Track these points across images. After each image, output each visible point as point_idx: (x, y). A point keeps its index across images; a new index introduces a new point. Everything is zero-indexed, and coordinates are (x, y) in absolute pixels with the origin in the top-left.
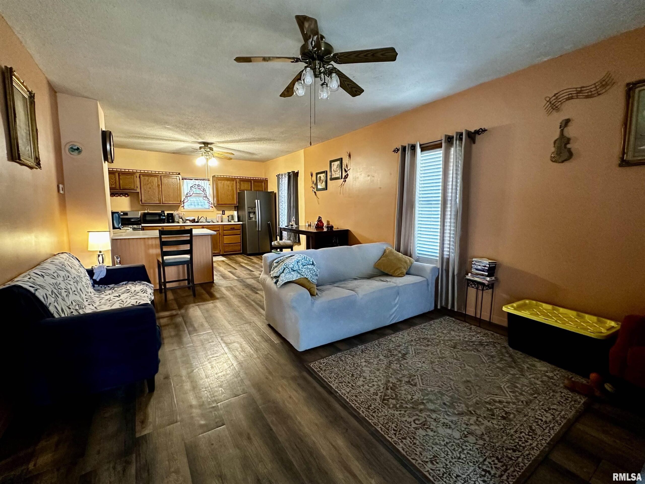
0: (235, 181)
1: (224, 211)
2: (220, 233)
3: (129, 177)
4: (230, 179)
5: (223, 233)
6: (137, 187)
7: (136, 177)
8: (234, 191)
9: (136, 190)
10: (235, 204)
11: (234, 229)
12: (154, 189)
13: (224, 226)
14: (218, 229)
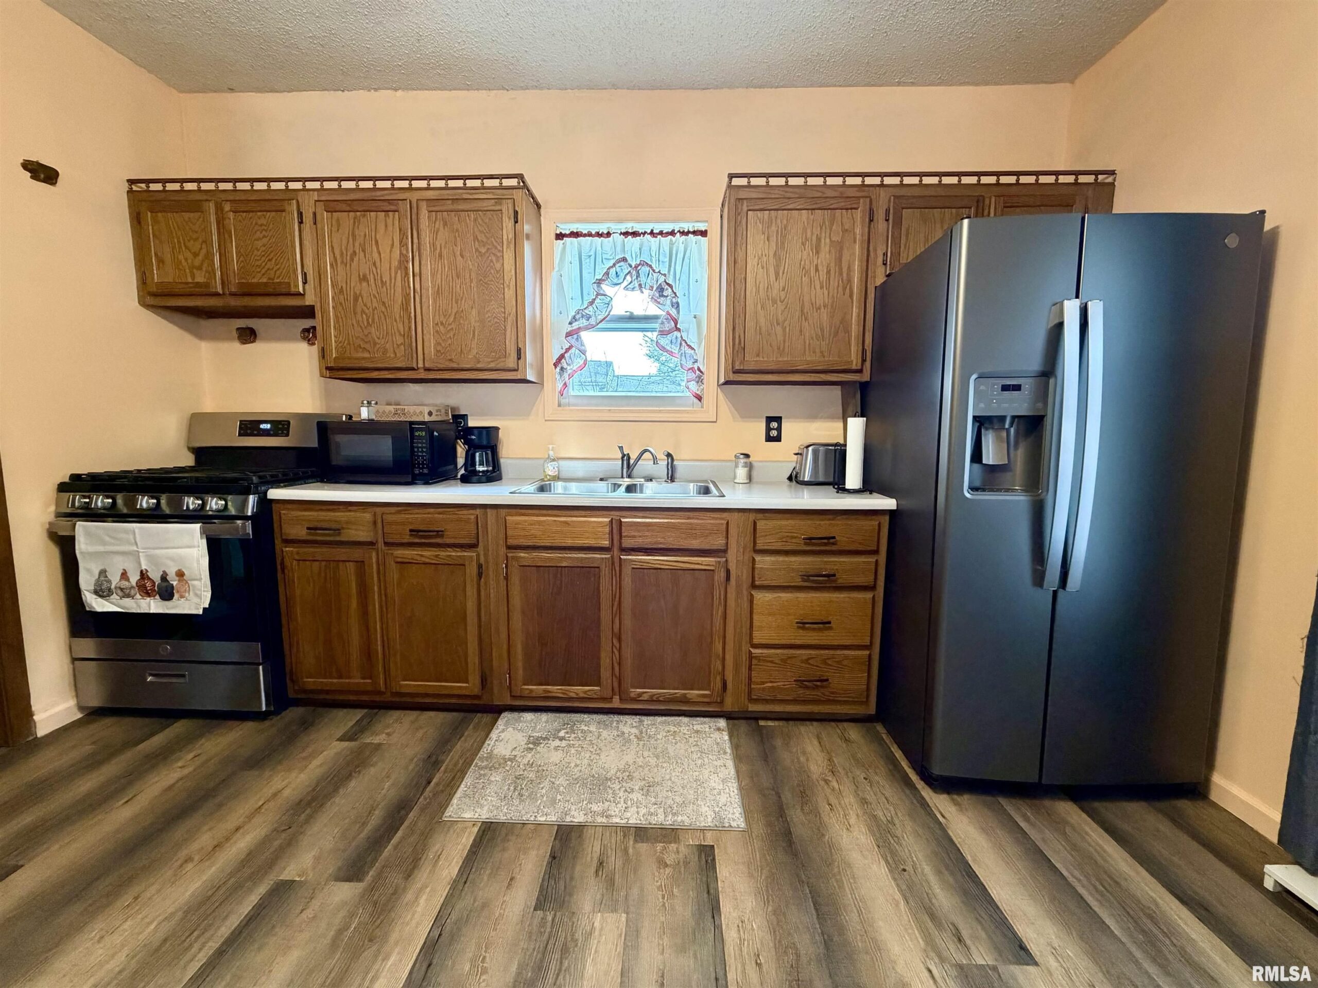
0: (863, 205)
1: (778, 419)
2: (732, 567)
3: (263, 221)
4: (830, 193)
5: (753, 569)
6: (305, 275)
7: (301, 222)
8: (850, 281)
9: (299, 294)
10: (854, 367)
11: (834, 548)
12: (383, 283)
13: (761, 525)
14: (718, 542)
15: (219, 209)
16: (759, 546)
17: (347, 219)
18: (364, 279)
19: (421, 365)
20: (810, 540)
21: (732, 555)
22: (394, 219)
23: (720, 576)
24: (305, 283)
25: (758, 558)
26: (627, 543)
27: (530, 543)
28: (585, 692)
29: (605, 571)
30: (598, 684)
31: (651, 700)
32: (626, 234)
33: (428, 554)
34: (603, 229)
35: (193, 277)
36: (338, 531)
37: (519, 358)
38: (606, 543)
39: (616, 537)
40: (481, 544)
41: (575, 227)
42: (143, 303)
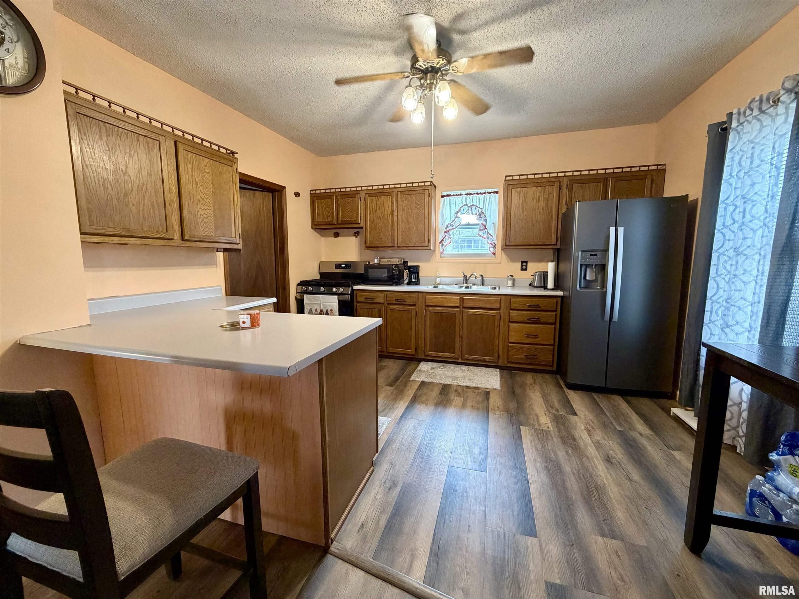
0: (557, 184)
1: (526, 262)
2: (502, 314)
3: (349, 201)
4: (544, 180)
5: (510, 315)
6: (361, 217)
7: (360, 200)
8: (551, 212)
9: (359, 223)
10: (553, 243)
11: (539, 309)
12: (385, 219)
13: (512, 300)
14: (497, 306)
15: (336, 197)
16: (512, 307)
17: (375, 199)
18: (379, 218)
19: (396, 245)
20: (530, 306)
21: (502, 311)
22: (389, 198)
23: (498, 317)
24: (361, 219)
25: (511, 312)
26: (466, 305)
27: (433, 304)
28: (450, 355)
29: (458, 315)
30: (454, 353)
31: (472, 360)
32: (467, 194)
33: (400, 307)
34: (459, 193)
35: (327, 218)
36: (373, 299)
37: (429, 242)
38: (458, 305)
39: (461, 303)
40: (417, 305)
41: (448, 193)
42: (312, 228)
